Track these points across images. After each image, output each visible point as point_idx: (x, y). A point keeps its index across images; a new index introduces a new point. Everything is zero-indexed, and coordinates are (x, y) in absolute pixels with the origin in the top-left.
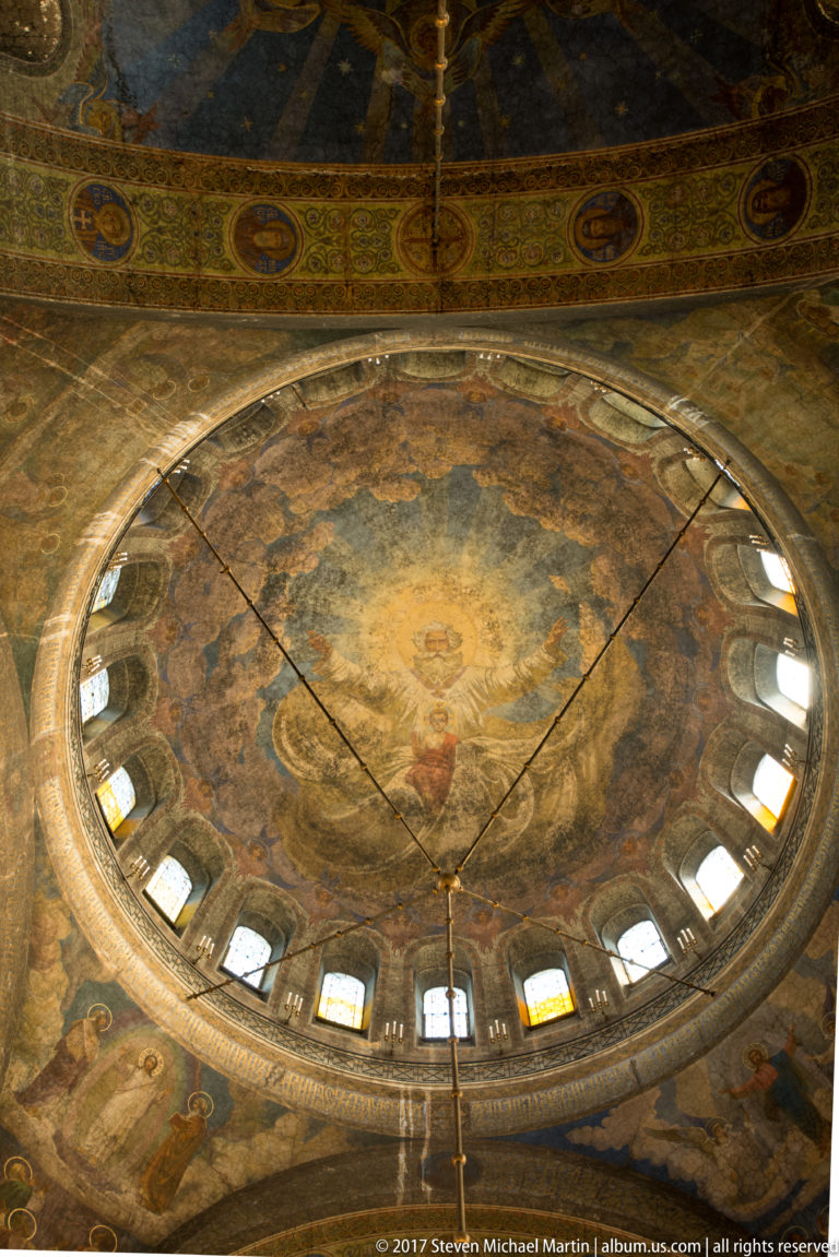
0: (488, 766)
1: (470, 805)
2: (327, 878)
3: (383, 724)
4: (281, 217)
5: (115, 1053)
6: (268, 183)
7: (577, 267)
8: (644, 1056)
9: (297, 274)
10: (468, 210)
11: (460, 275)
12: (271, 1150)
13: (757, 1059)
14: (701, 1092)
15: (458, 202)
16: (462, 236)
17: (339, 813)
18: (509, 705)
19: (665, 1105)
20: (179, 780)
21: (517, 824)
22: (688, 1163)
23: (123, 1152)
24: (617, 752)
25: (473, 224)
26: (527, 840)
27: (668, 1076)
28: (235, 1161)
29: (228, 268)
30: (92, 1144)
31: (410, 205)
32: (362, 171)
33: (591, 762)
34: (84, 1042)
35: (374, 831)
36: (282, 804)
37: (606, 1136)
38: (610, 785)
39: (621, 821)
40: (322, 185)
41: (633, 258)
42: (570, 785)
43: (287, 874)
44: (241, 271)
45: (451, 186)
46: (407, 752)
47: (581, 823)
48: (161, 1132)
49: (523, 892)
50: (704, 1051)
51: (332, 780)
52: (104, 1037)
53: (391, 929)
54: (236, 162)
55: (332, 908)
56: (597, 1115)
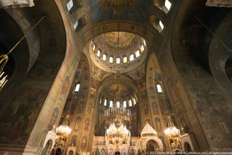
0: (122, 40)
1: (121, 43)
2: (110, 50)
3: (114, 36)
4: (106, 26)
5: (97, 71)
6: (105, 23)
7: (130, 30)
8: (131, 69)
9: (107, 30)
10: (121, 24)
11: (120, 29)
12: (107, 75)
13: (137, 71)
14: (133, 73)
15: (120, 23)
16: (121, 26)
17: (110, 44)
18: (124, 35)
19: (131, 73)
20: (98, 44)
21: (124, 45)
22: (132, 77)
23: (99, 77)
24: (132, 40)
25: (122, 25)
26: (125, 46)
27: (132, 71)
28: (105, 76)
29: (102, 31)
30: (97, 77)
31: (116, 23)
32: (112, 21)
33: (130, 41)
34: (96, 71)
35: (113, 45)
36: (106, 44)
37: (128, 74)
38: (132, 43)
39: (132, 46)
40: (109, 23)
41: (134, 31)
42: (129, 42)
43: (107, 50)
44: (103, 31)
45: (120, 22)
46: (116, 38)
47: (129, 46)
48: (101, 75)
49: (124, 51)
50: (134, 70)
51: (110, 41)
52: (97, 70)
53: (115, 54)
54: (102, 23)
55: (110, 52)
56: (127, 73)
